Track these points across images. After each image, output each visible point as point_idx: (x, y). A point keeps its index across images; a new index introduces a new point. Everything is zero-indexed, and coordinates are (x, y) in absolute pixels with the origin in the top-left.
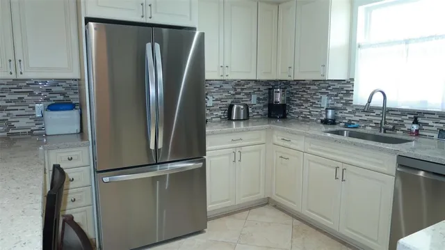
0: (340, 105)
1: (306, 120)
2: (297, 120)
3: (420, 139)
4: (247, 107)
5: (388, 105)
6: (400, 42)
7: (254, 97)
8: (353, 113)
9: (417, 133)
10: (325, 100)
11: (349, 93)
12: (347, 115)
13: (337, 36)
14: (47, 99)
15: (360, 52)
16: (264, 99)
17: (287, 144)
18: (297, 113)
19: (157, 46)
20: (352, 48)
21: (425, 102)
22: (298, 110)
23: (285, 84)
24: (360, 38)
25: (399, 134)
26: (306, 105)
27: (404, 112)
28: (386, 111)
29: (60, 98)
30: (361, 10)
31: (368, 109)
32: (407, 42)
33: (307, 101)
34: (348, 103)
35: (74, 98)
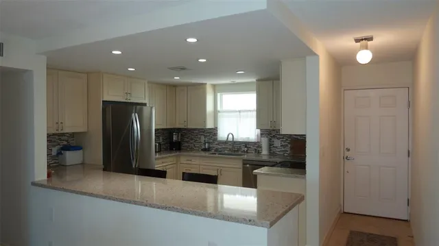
0: (211, 141)
1: (192, 149)
2: (186, 151)
3: (249, 154)
4: (159, 143)
5: (235, 140)
6: (236, 111)
7: (161, 138)
8: (218, 144)
9: (247, 152)
10: (203, 138)
11: (216, 134)
12: (215, 146)
13: (210, 107)
14: (59, 145)
15: (219, 114)
16: (166, 139)
17: (190, 162)
18: (186, 146)
19: (136, 114)
20: (216, 112)
21: (248, 138)
22: (186, 144)
23: (179, 130)
24: (219, 109)
25: (240, 153)
26: (191, 142)
27: (241, 143)
28: (234, 143)
29: (65, 143)
30: (219, 94)
31: (226, 142)
32: (240, 111)
33: (192, 139)
34: (216, 139)
35: (73, 143)
